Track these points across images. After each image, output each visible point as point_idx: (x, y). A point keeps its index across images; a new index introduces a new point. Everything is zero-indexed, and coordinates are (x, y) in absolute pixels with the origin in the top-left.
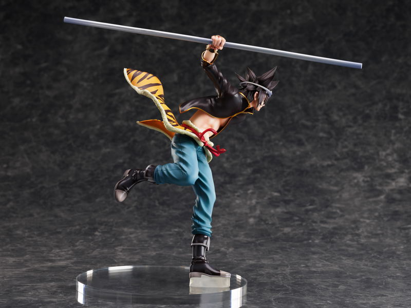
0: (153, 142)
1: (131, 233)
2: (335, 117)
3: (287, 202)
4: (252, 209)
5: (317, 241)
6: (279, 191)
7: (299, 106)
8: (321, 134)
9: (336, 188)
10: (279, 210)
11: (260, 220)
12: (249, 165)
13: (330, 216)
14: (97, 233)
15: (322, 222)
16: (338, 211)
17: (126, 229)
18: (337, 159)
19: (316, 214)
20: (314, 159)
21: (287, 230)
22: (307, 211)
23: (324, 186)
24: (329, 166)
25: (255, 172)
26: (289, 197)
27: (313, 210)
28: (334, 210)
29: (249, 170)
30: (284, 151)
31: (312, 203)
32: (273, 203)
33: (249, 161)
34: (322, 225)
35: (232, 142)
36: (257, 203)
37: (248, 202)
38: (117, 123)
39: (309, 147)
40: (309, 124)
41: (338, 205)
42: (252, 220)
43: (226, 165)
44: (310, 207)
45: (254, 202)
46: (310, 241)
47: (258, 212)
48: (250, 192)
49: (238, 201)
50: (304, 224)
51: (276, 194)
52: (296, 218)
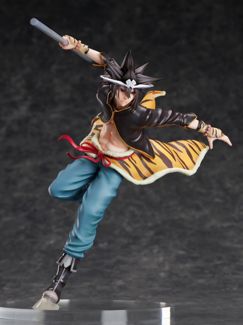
0: (53, 211)
2: (228, 185)
3: (194, 259)
4: (161, 265)
5: (235, 289)
6: (184, 250)
8: (217, 200)
9: (239, 246)
10: (188, 265)
11: (171, 274)
12: (151, 228)
14: (5, 288)
15: (234, 274)
17: (35, 285)
19: (225, 268)
20: (213, 222)
21: (201, 281)
22: (216, 266)
23: (228, 244)
24: (229, 227)
26: (196, 254)
27: (223, 265)
29: (151, 233)
30: (183, 216)
31: (219, 258)
32: (180, 259)
33: (150, 224)
34: (235, 276)
35: (131, 208)
36: (165, 260)
37: (156, 260)
38: (17, 195)
39: (207, 211)
40: (204, 191)
42: (162, 275)
43: (128, 229)
44: (218, 262)
45: (161, 259)
46: (228, 289)
47: (167, 268)
48: (155, 251)
49: (145, 259)
50: (217, 276)
51: (181, 252)
52: (207, 271)
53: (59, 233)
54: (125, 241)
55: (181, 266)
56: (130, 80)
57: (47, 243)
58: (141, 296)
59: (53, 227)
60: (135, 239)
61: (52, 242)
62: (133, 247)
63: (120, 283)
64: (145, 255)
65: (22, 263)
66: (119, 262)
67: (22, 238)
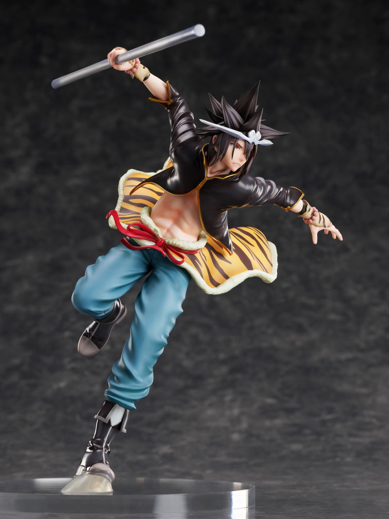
0: (67, 334)
1: (38, 457)
2: (351, 292)
3: (290, 411)
4: (235, 421)
5: (349, 460)
6: (275, 397)
7: (295, 278)
8: (333, 317)
9: (364, 391)
10: (278, 422)
11: (249, 435)
12: (223, 362)
13: (362, 427)
15: (351, 435)
16: (374, 421)
17: (28, 453)
18: (361, 350)
19: (338, 427)
20: (325, 352)
21: (296, 447)
22: (324, 423)
23: (345, 387)
24: (349, 360)
25: (233, 371)
26: (292, 404)
27: (335, 421)
28: (368, 420)
29: (224, 369)
30: (276, 341)
31: (330, 410)
32: (267, 412)
33: (222, 356)
34: (352, 440)
35: (193, 330)
36: (242, 413)
37: (228, 413)
39: (314, 335)
40: (311, 302)
41: (372, 413)
42: (236, 437)
43: (187, 363)
44: (328, 417)
45: (236, 412)
46: (338, 459)
47: (244, 425)
48: (228, 398)
49: (210, 412)
50: (323, 438)
51: (270, 401)
52: (307, 431)
53: (74, 370)
54: (180, 383)
55: (268, 423)
56: (253, 131)
57: (55, 387)
58: (195, 472)
59: (66, 360)
60: (197, 380)
61: (62, 384)
62: (193, 392)
63: (166, 449)
64: (210, 405)
65: (12, 417)
66: (168, 416)
67: (15, 378)
